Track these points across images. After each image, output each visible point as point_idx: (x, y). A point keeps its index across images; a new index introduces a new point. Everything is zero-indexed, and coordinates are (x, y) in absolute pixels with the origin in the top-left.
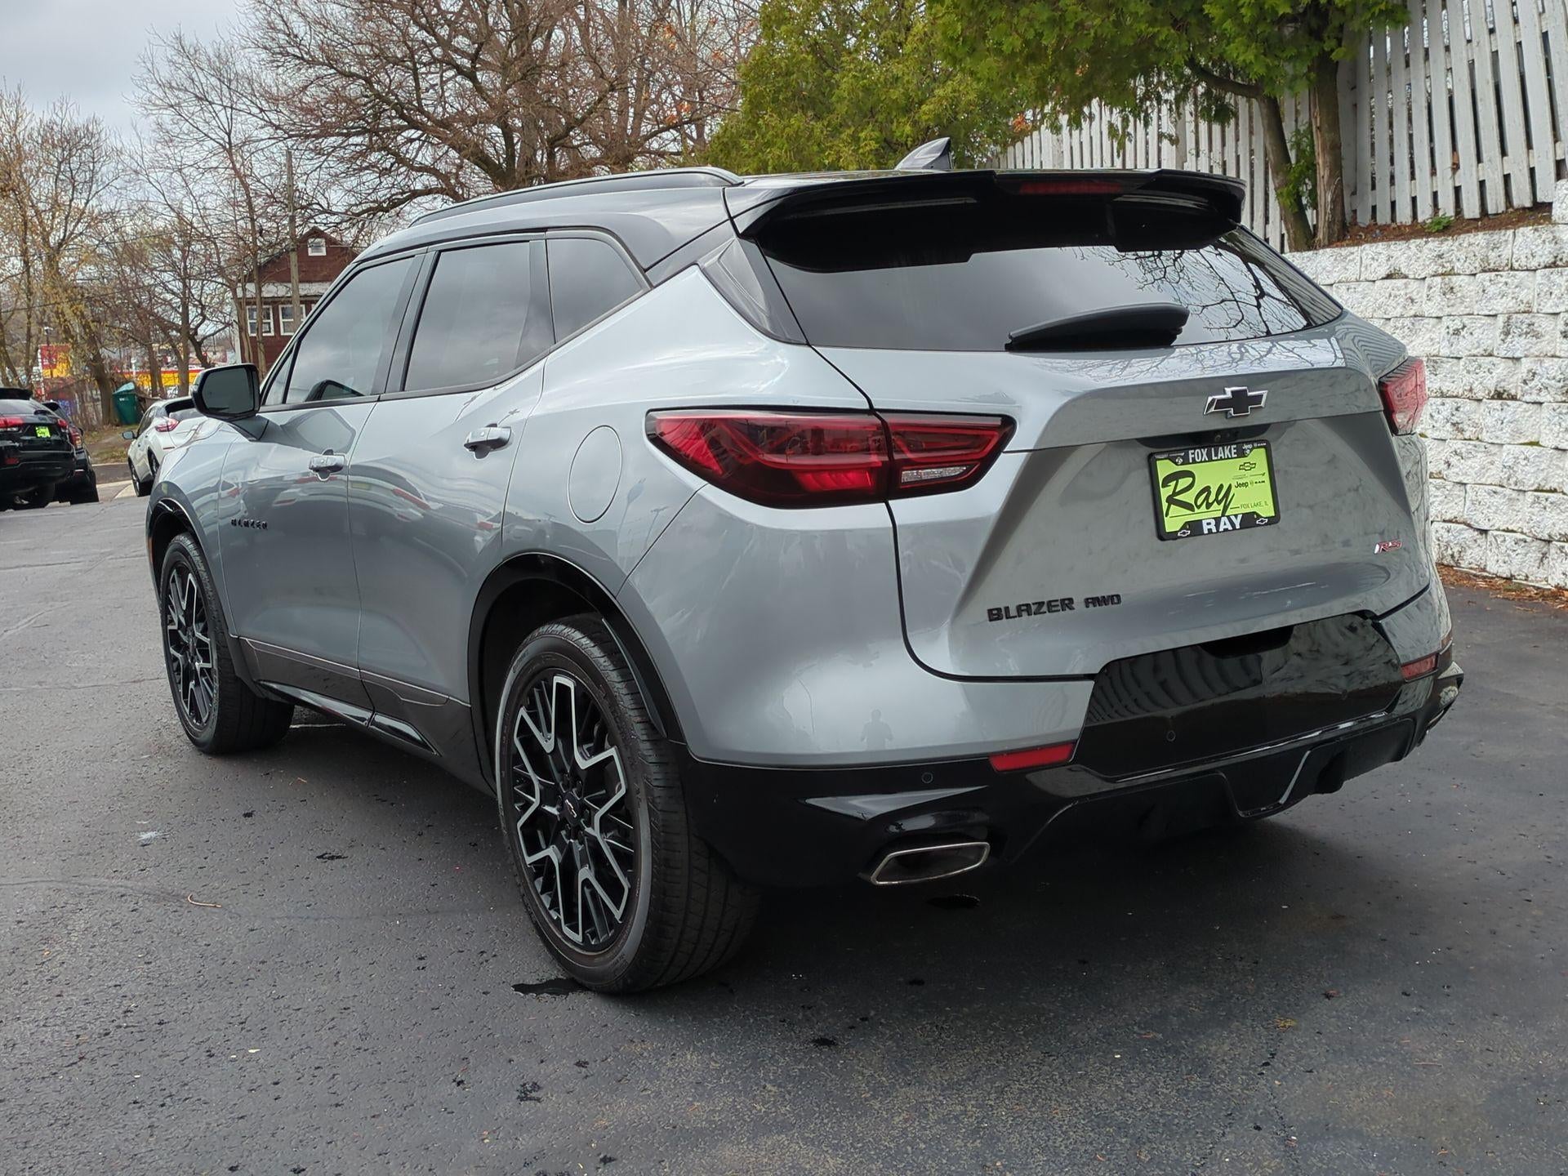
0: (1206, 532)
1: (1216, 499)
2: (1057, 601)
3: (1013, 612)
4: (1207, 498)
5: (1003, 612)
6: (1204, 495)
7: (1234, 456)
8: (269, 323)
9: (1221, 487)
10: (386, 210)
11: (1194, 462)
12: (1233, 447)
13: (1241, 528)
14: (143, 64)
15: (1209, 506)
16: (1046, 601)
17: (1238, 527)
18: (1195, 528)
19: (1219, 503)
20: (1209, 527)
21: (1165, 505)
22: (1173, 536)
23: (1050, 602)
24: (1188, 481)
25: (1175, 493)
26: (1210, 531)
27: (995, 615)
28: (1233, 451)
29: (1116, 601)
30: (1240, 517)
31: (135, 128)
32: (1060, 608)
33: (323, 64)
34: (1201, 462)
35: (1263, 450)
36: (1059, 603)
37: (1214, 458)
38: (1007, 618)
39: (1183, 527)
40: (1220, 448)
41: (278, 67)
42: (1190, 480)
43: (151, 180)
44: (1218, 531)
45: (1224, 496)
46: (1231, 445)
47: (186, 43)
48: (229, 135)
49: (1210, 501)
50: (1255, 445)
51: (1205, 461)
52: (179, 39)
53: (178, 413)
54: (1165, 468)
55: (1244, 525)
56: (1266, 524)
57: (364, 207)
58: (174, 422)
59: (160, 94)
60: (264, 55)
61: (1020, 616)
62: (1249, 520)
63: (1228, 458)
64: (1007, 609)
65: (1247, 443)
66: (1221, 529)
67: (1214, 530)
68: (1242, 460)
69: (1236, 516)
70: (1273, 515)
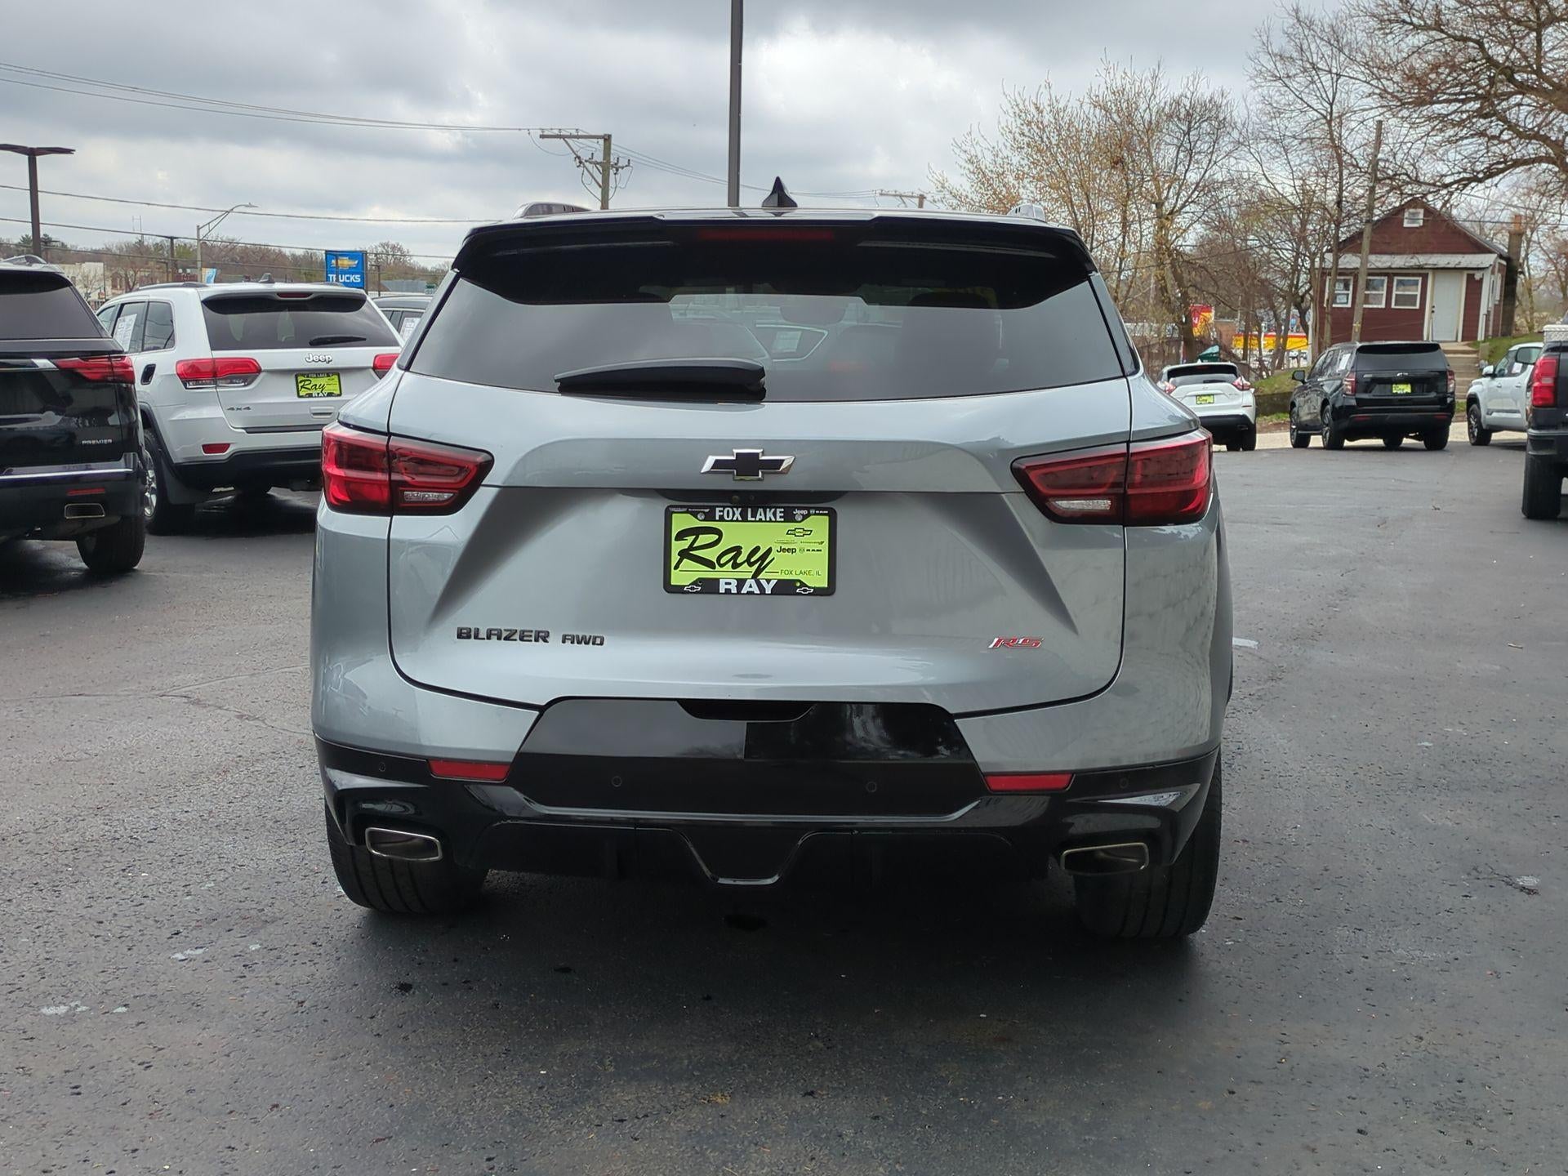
0: (722, 590)
1: (748, 561)
2: (532, 631)
3: (483, 634)
4: (735, 558)
5: (472, 633)
6: (733, 554)
7: (778, 519)
8: (1348, 294)
9: (757, 549)
10: (1480, 181)
11: (722, 519)
12: (778, 510)
13: (772, 594)
14: (1259, 38)
15: (735, 566)
16: (519, 629)
17: (768, 591)
18: (709, 587)
19: (751, 564)
20: (728, 587)
21: (675, 558)
22: (679, 590)
23: (523, 632)
24: (714, 537)
25: (691, 547)
26: (728, 592)
27: (463, 634)
28: (778, 515)
29: (598, 641)
30: (773, 583)
31: (1245, 101)
32: (533, 639)
33: (1434, 29)
34: (732, 521)
35: (826, 518)
36: (533, 634)
37: (750, 518)
38: (475, 638)
39: (694, 583)
40: (761, 510)
41: (1387, 34)
42: (717, 537)
43: (1252, 150)
44: (739, 592)
45: (760, 559)
46: (776, 508)
47: (1302, 15)
48: (1331, 105)
49: (738, 561)
50: (812, 511)
51: (737, 520)
52: (1297, 11)
53: (1178, 379)
54: (682, 521)
55: (775, 591)
56: (809, 594)
57: (1456, 177)
58: (1172, 388)
59: (1271, 66)
60: (1373, 23)
61: (489, 638)
62: (786, 588)
63: (771, 521)
64: (477, 630)
65: (799, 508)
66: (744, 591)
67: (734, 591)
68: (792, 526)
69: (768, 581)
70: (826, 586)
